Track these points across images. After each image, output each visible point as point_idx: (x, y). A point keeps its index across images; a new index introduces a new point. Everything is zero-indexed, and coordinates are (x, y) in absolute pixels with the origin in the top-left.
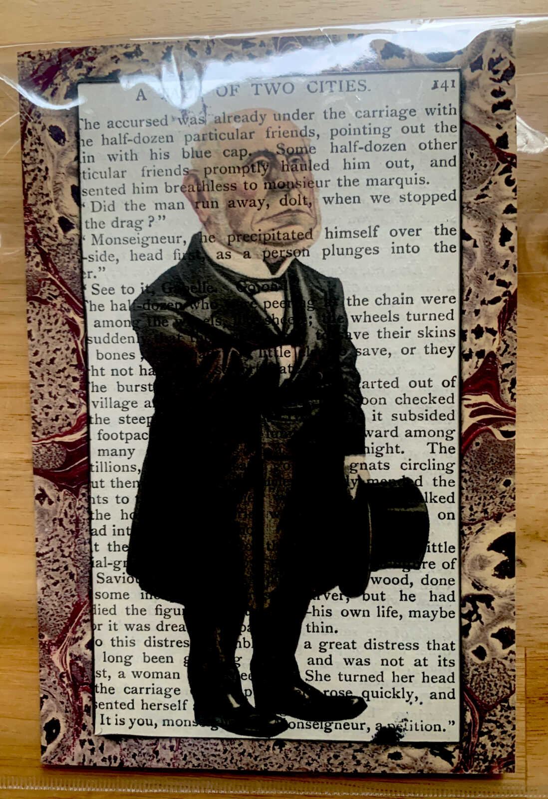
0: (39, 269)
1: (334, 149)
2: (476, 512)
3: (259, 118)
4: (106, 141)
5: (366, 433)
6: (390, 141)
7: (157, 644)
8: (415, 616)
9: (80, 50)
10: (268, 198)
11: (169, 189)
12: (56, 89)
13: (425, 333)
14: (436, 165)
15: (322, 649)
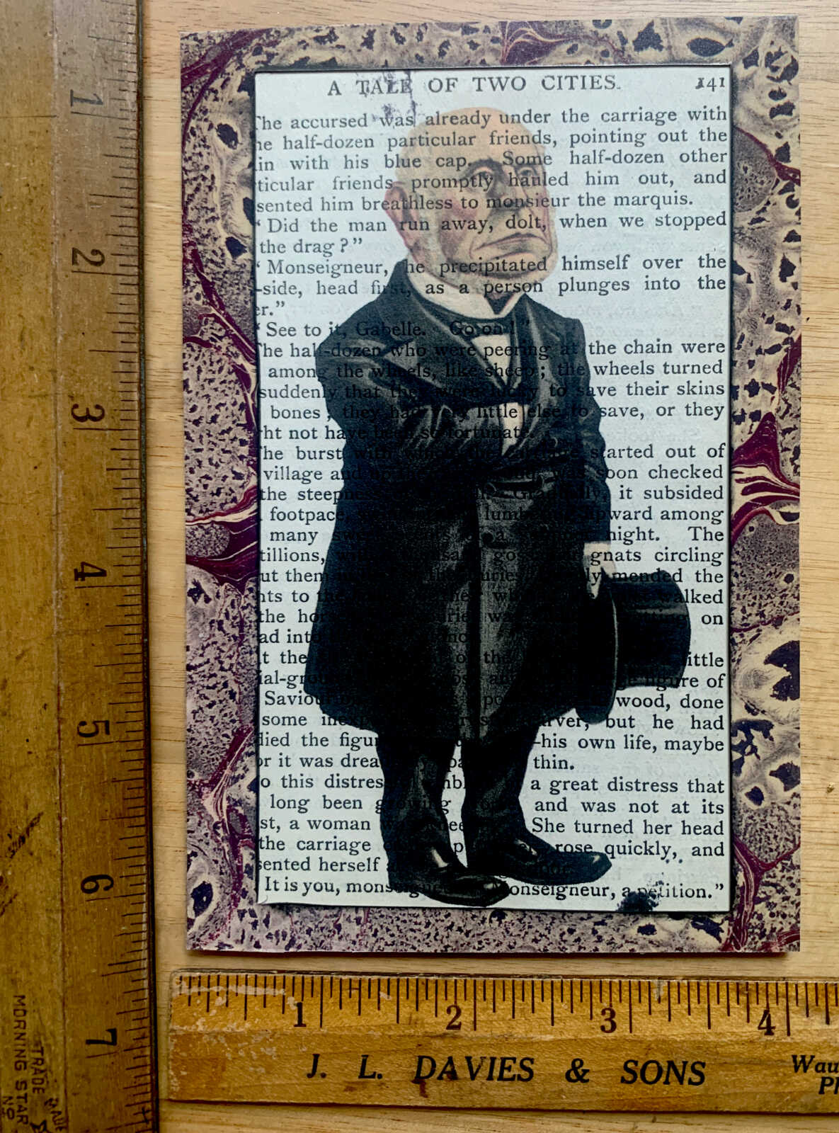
0: (200, 303)
1: (574, 159)
2: (750, 615)
3: (481, 118)
4: (288, 144)
5: (612, 514)
6: (644, 151)
7: (341, 784)
8: (673, 748)
9: (259, 33)
10: (491, 218)
11: (367, 205)
12: (228, 79)
13: (686, 389)
14: (701, 181)
15: (554, 791)
